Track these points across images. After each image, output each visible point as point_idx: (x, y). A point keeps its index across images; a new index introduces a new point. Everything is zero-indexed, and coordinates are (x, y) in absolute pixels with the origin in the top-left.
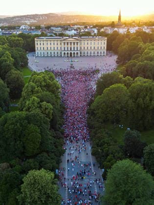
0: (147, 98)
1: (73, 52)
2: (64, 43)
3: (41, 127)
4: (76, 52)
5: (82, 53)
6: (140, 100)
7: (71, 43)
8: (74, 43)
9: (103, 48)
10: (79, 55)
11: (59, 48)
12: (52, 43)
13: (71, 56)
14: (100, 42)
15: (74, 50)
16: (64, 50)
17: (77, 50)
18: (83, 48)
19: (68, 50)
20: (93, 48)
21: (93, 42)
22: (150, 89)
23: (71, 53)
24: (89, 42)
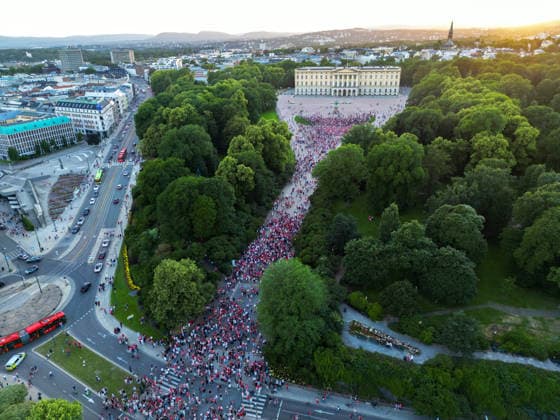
0: (391, 168)
1: (347, 89)
2: (336, 76)
3: (217, 200)
4: (352, 89)
5: (363, 90)
6: (380, 171)
7: (346, 76)
8: (350, 77)
9: (394, 84)
10: (356, 94)
11: (328, 84)
12: (319, 75)
13: (344, 94)
14: (390, 74)
15: (350, 86)
16: (336, 86)
17: (354, 86)
18: (363, 84)
19: (340, 86)
20: (378, 84)
21: (379, 74)
22: (399, 154)
23: (345, 91)
24: (374, 75)
